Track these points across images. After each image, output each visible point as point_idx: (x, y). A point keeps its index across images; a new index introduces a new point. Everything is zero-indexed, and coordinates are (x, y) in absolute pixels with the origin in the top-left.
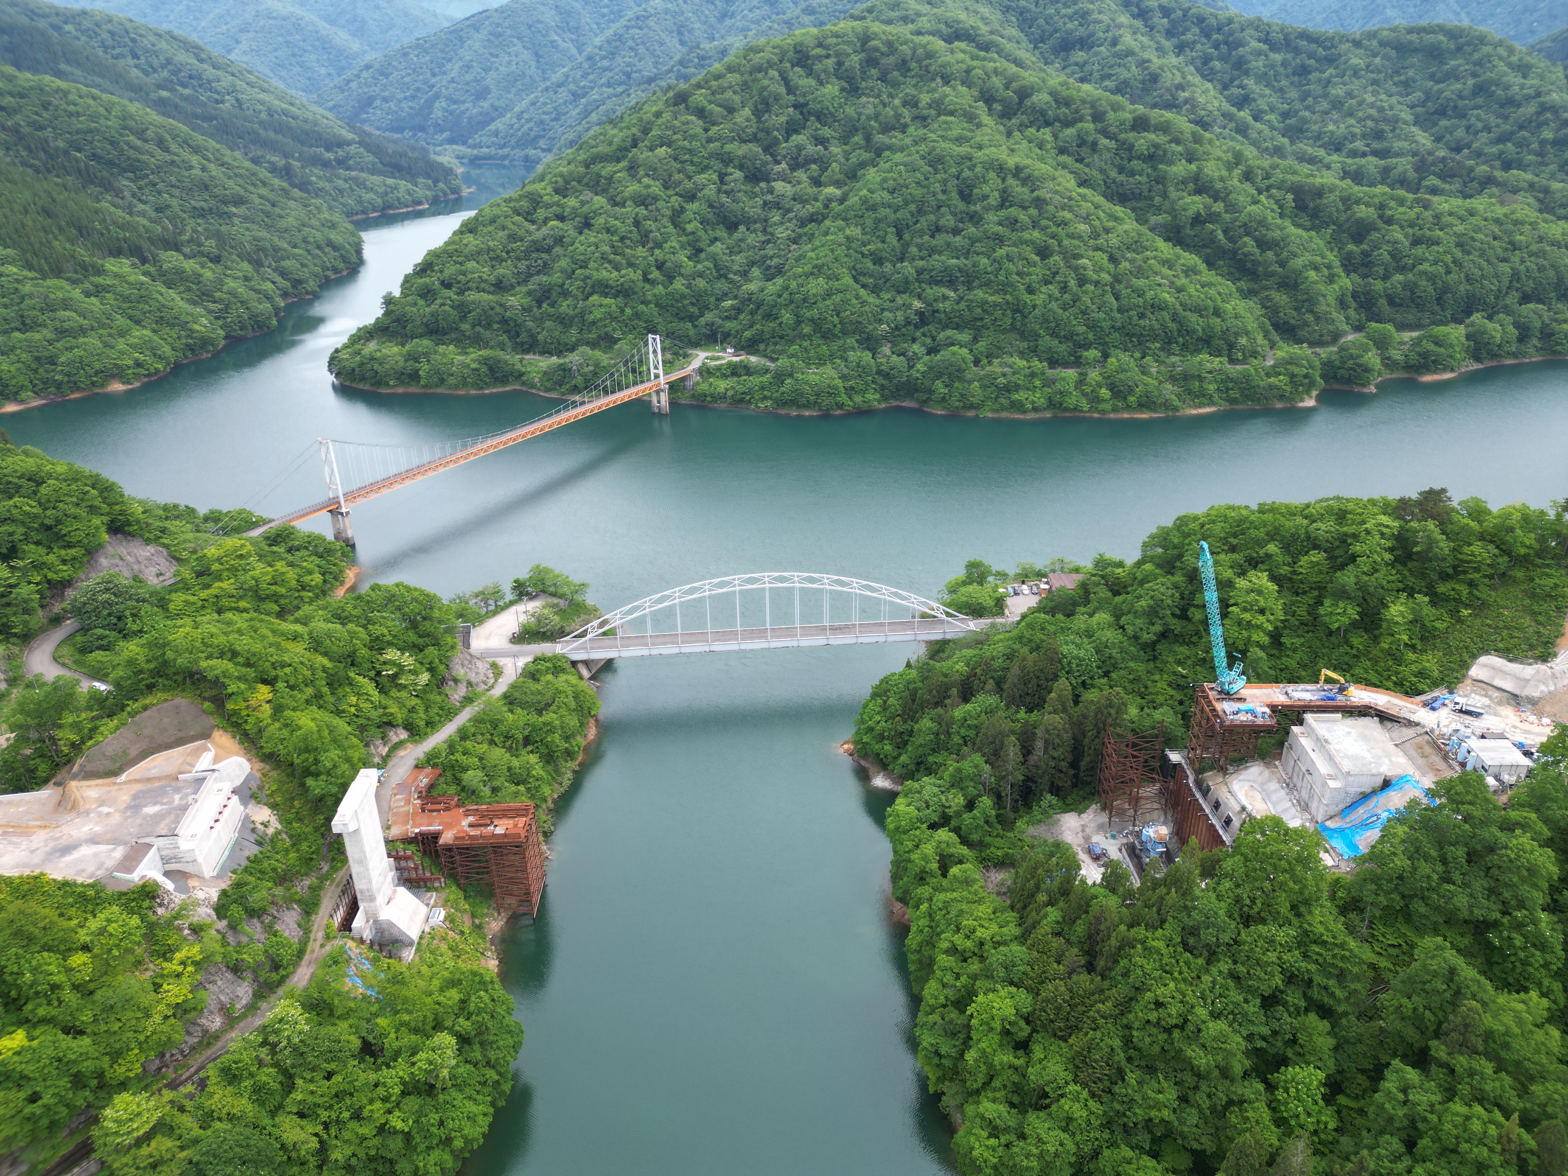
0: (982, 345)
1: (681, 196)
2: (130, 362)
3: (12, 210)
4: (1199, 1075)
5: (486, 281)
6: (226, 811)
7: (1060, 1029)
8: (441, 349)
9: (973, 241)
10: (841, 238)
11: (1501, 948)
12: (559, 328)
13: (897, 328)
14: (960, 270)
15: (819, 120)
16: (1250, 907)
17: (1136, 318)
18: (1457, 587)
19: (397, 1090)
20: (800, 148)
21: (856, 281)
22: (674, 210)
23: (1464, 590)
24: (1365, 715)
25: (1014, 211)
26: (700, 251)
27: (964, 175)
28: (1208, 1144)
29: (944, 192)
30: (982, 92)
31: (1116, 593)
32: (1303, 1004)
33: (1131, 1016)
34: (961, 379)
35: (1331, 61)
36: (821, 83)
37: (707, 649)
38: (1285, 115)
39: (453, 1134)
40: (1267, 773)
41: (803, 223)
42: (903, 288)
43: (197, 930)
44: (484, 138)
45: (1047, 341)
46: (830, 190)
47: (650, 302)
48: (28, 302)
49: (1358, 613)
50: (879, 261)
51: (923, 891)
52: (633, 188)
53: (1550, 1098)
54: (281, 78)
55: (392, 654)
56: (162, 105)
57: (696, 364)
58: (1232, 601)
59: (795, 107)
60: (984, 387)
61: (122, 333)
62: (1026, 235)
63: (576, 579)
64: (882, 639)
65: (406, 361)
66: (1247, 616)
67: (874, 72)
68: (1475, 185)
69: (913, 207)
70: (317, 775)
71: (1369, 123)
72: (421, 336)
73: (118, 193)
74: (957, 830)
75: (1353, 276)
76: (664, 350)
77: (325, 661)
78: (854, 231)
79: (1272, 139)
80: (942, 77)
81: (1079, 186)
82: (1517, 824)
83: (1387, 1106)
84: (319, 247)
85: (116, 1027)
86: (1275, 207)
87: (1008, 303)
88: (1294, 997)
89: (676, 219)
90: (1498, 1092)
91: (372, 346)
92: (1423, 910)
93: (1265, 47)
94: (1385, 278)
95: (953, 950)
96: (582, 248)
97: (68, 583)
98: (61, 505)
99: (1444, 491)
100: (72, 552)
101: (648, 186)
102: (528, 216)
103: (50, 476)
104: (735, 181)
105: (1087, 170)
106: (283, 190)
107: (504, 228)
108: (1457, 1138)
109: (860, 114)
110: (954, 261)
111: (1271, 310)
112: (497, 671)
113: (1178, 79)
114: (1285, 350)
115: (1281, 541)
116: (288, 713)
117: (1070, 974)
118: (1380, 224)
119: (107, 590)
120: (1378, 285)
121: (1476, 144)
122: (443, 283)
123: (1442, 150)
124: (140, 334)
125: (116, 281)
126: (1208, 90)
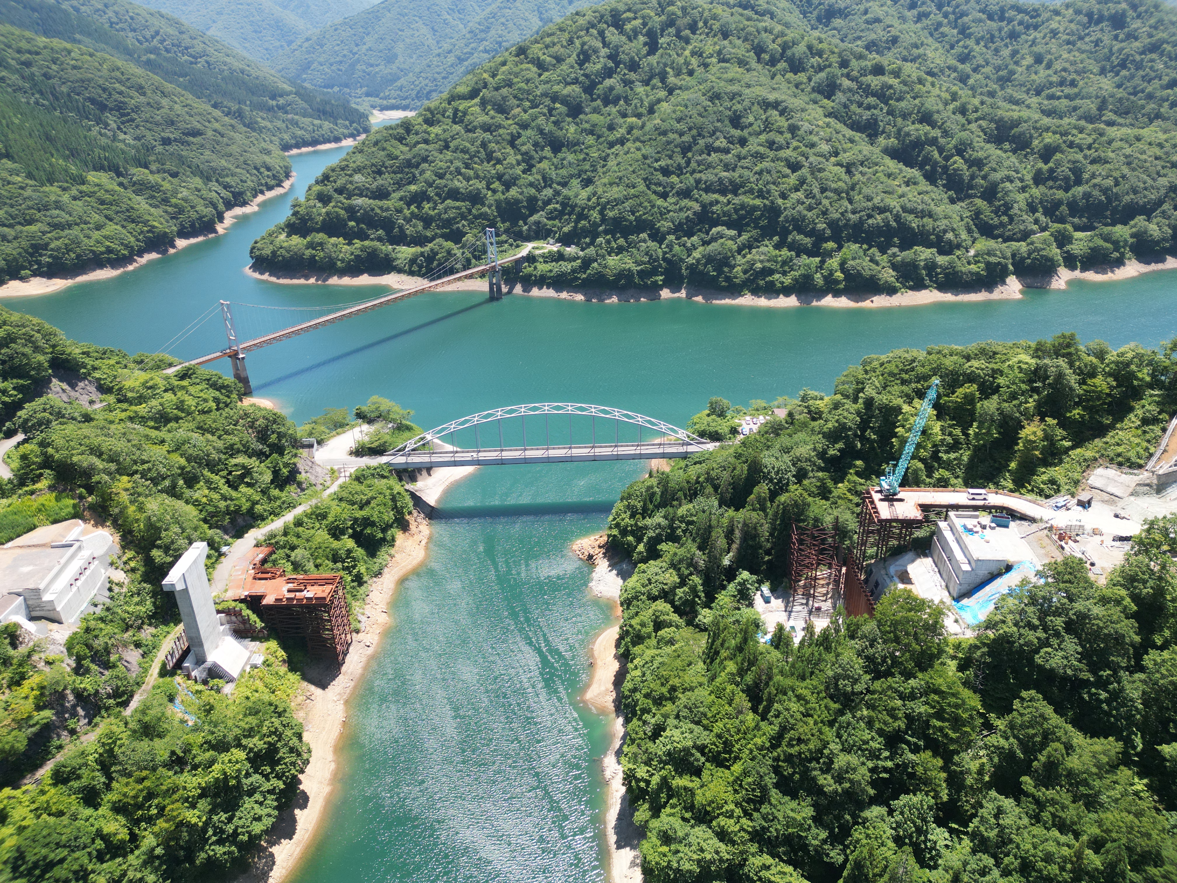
0: (744, 238)
1: (518, 125)
2: (103, 249)
3: (20, 134)
5: (369, 189)
6: (88, 573)
7: (726, 759)
8: (333, 240)
9: (740, 158)
10: (639, 155)
11: (1089, 702)
12: (423, 225)
13: (679, 225)
14: (729, 181)
15: (627, 67)
16: (881, 665)
17: (865, 218)
18: (1082, 412)
19: (194, 793)
20: (611, 89)
21: (649, 188)
22: (512, 136)
23: (1087, 415)
25: (772, 135)
26: (531, 166)
27: (734, 108)
29: (719, 121)
30: (753, 45)
31: (814, 419)
32: (922, 743)
34: (727, 265)
35: (1036, 27)
36: (630, 39)
38: (998, 69)
39: (239, 830)
40: (918, 560)
41: (610, 145)
42: (685, 194)
43: (49, 664)
44: (393, 92)
45: (795, 236)
46: (632, 120)
47: (492, 205)
48: (28, 203)
49: (1000, 433)
50: (667, 173)
51: (639, 649)
52: (483, 118)
54: (244, 47)
55: (241, 459)
56: (149, 65)
57: (524, 252)
58: (898, 424)
59: (609, 57)
60: (745, 271)
61: (98, 227)
62: (781, 154)
65: (306, 249)
67: (671, 30)
68: (1144, 119)
69: (694, 132)
70: (159, 547)
72: (318, 231)
73: (106, 126)
74: (672, 602)
75: (1041, 187)
77: (182, 461)
78: (647, 150)
79: (986, 86)
80: (723, 34)
81: (826, 116)
82: (1110, 600)
84: (255, 168)
86: (981, 134)
87: (765, 206)
89: (514, 140)
90: (1074, 819)
91: (282, 238)
93: (984, 17)
94: (1066, 189)
95: (650, 695)
96: (441, 164)
97: (18, 404)
98: (13, 345)
99: (1073, 335)
100: (22, 381)
101: (493, 118)
102: (402, 140)
104: (560, 113)
105: (833, 105)
106: (231, 125)
107: (384, 149)
108: (1035, 856)
110: (725, 174)
111: (974, 213)
112: (333, 475)
113: (914, 39)
114: (983, 244)
115: (941, 377)
116: (142, 498)
117: (737, 715)
118: (1063, 147)
119: (45, 410)
120: (1060, 194)
121: (1149, 89)
122: (336, 190)
123: (1121, 93)
124: (111, 228)
125: (96, 189)
126: (936, 49)
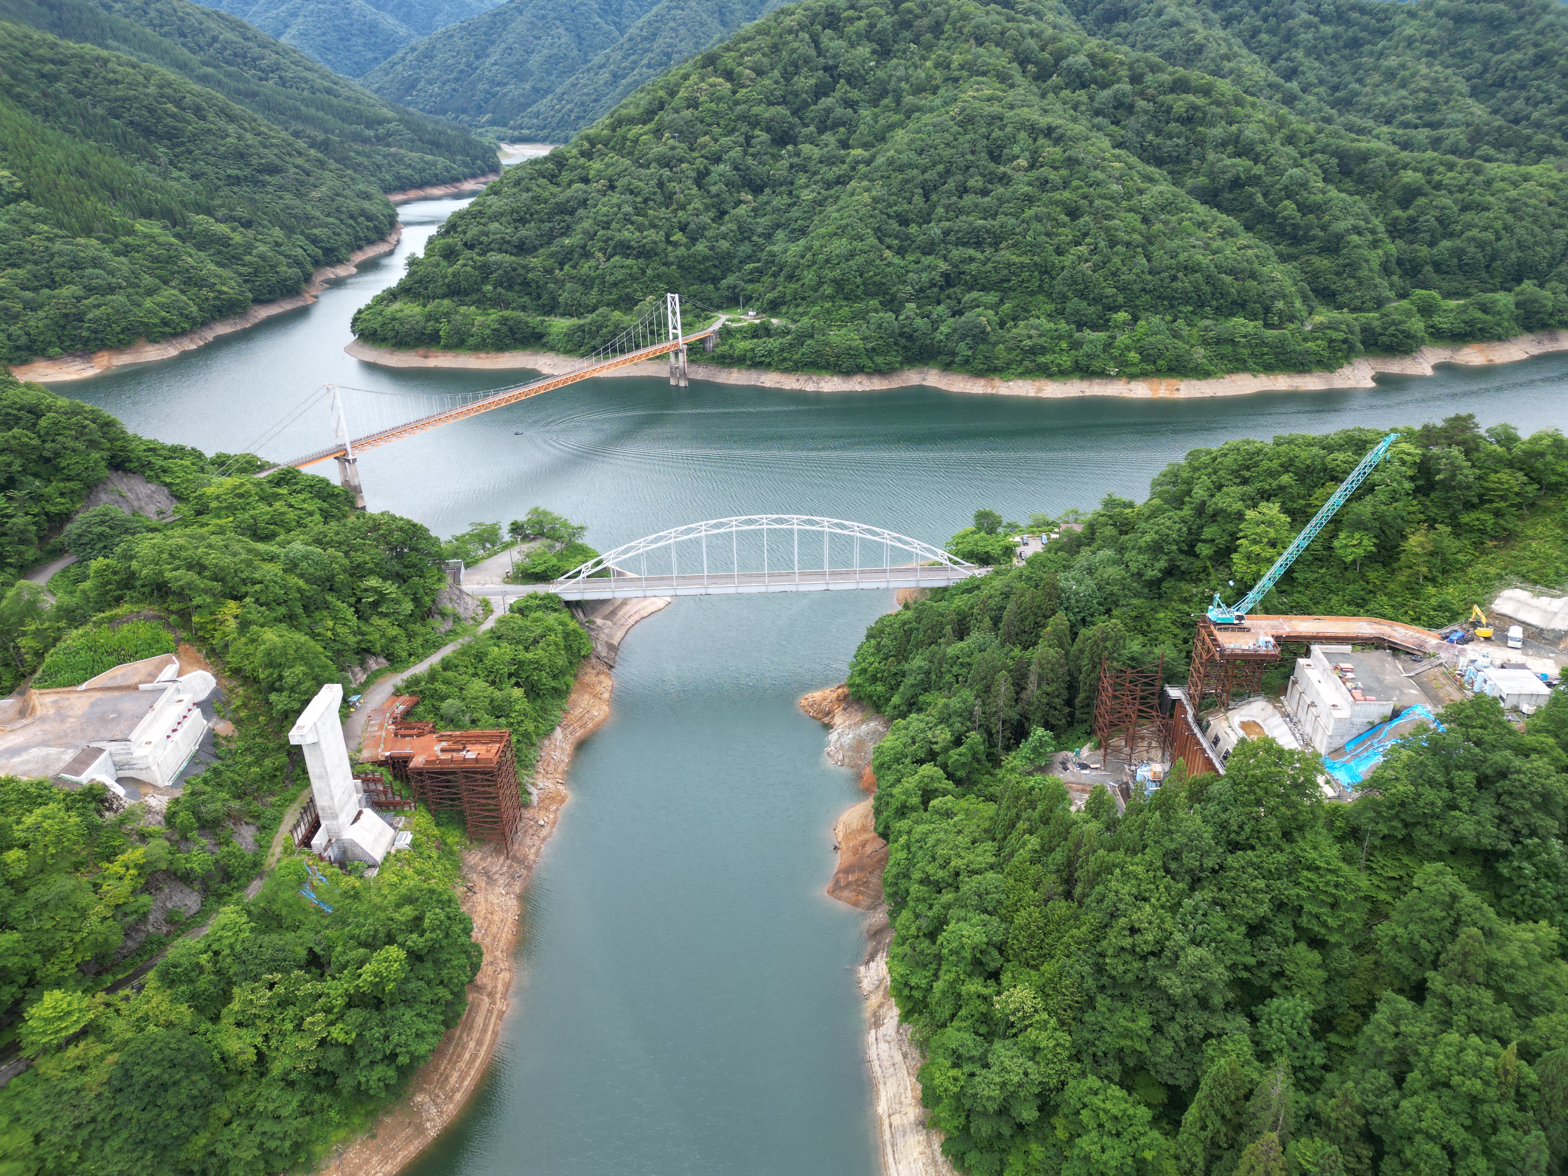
0: (1007, 306)
1: (706, 158)
2: (156, 321)
3: (45, 169)
4: (1176, 1006)
5: (509, 242)
6: (187, 723)
7: (1032, 957)
8: (463, 309)
9: (1001, 201)
10: (867, 198)
11: (1510, 880)
12: (581, 289)
13: (922, 290)
14: (988, 231)
15: (849, 82)
16: (1238, 834)
17: (1168, 280)
18: (1482, 516)
19: (340, 1002)
20: (829, 111)
21: (881, 241)
22: (699, 172)
23: (1489, 519)
24: (1377, 648)
25: (1045, 171)
26: (724, 213)
27: (994, 135)
28: (1182, 1080)
29: (973, 153)
30: (1016, 53)
31: (1122, 533)
32: (1291, 934)
33: (1105, 943)
34: (984, 341)
35: (1384, 33)
36: (853, 46)
37: (703, 591)
38: (1335, 88)
39: (398, 1050)
40: (1270, 707)
41: (829, 185)
42: (929, 249)
43: (143, 837)
44: (526, 120)
45: (1074, 303)
46: (857, 152)
47: (672, 264)
48: (57, 259)
49: (1375, 545)
50: (904, 222)
51: (903, 824)
52: (658, 149)
53: (1553, 1031)
54: (328, 61)
55: (373, 582)
57: (716, 326)
58: (1241, 534)
59: (826, 69)
60: (1010, 350)
61: (150, 292)
62: (1057, 196)
63: (575, 522)
64: (883, 585)
65: (428, 321)
66: (1256, 549)
67: (906, 34)
68: (1532, 154)
69: (941, 168)
70: (280, 690)
71: (1422, 95)
72: (443, 297)
73: (154, 160)
74: (944, 767)
75: (1398, 241)
76: (683, 313)
77: (301, 583)
78: (880, 192)
79: (1320, 110)
80: (976, 39)
81: (1114, 147)
82: (1534, 750)
83: (1377, 1038)
84: (352, 217)
85: (49, 925)
86: (1319, 171)
87: (1036, 264)
88: (1283, 926)
89: (701, 178)
90: (1498, 1023)
91: (396, 306)
92: (1426, 838)
93: (1317, 19)
94: (1432, 244)
95: (925, 881)
96: (604, 209)
97: (65, 517)
98: (59, 438)
99: (1471, 417)
100: (70, 485)
101: (673, 148)
102: (553, 178)
103: (49, 408)
104: (761, 143)
105: (1123, 132)
106: (318, 160)
107: (528, 190)
108: (1449, 1069)
109: (890, 76)
110: (982, 222)
111: (1313, 277)
112: (487, 607)
113: (1224, 50)
114: (1322, 316)
115: (1296, 474)
116: (254, 628)
117: (1046, 901)
118: (1427, 188)
119: (103, 522)
120: (1424, 251)
121: (1535, 115)
122: (465, 244)
123: (1499, 121)
124: (168, 294)
125: (146, 242)
126: (1254, 62)
